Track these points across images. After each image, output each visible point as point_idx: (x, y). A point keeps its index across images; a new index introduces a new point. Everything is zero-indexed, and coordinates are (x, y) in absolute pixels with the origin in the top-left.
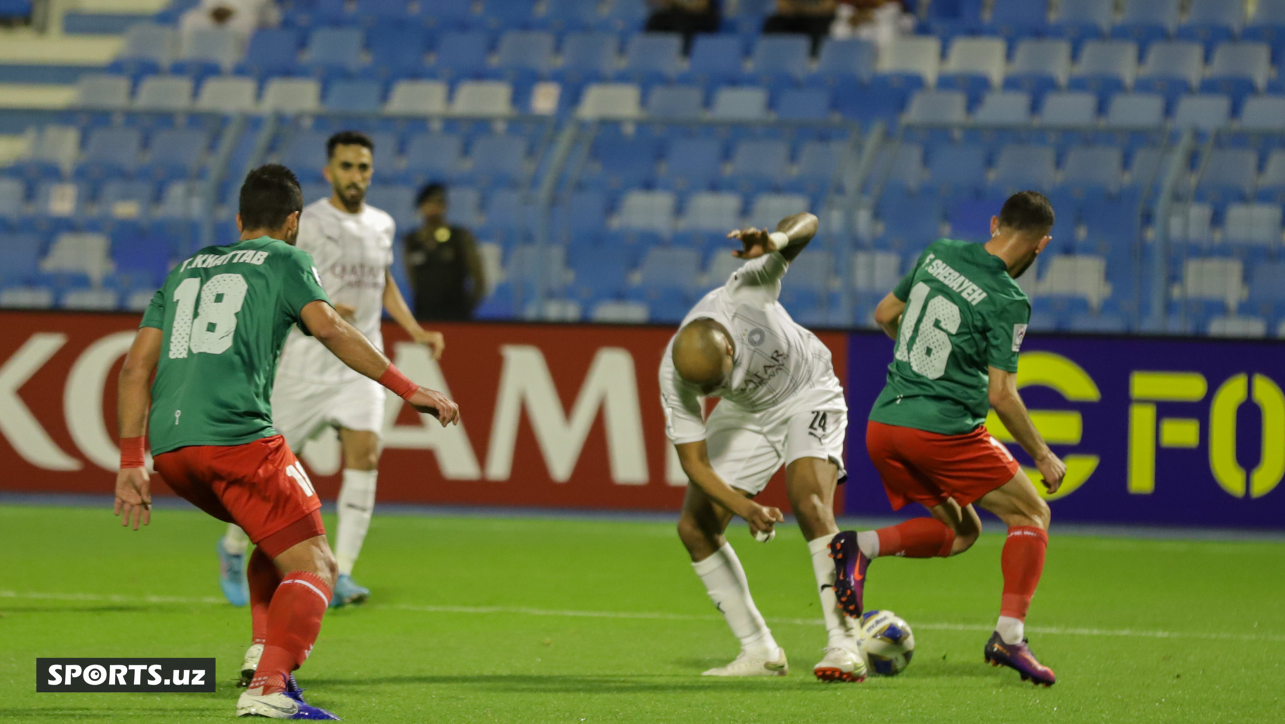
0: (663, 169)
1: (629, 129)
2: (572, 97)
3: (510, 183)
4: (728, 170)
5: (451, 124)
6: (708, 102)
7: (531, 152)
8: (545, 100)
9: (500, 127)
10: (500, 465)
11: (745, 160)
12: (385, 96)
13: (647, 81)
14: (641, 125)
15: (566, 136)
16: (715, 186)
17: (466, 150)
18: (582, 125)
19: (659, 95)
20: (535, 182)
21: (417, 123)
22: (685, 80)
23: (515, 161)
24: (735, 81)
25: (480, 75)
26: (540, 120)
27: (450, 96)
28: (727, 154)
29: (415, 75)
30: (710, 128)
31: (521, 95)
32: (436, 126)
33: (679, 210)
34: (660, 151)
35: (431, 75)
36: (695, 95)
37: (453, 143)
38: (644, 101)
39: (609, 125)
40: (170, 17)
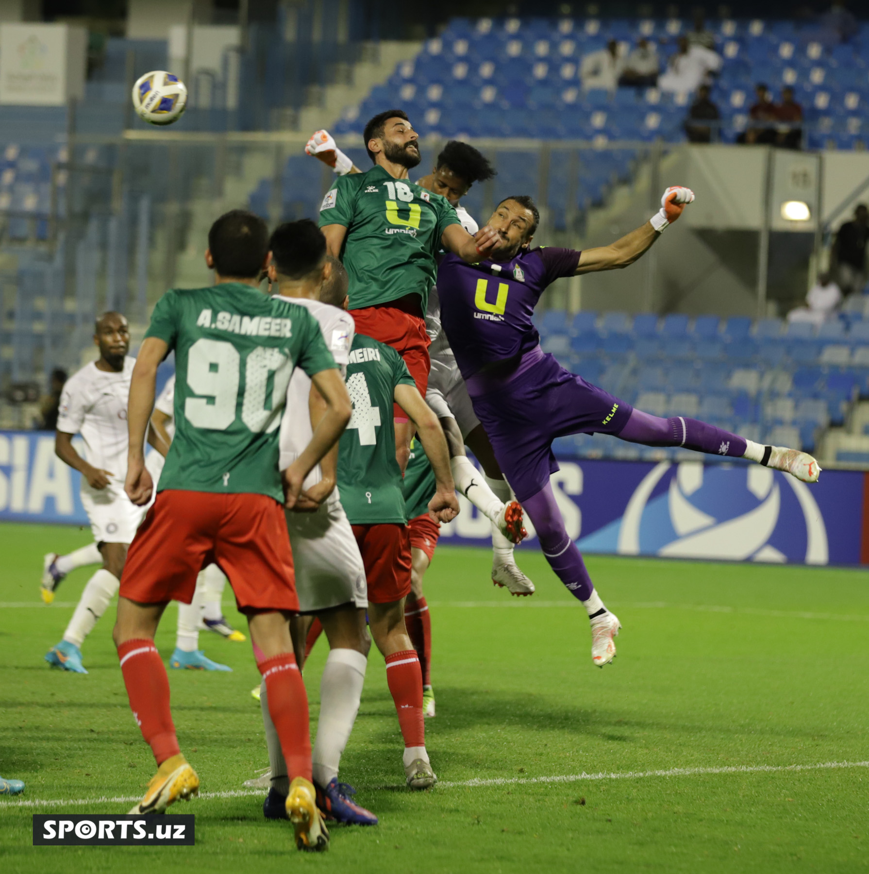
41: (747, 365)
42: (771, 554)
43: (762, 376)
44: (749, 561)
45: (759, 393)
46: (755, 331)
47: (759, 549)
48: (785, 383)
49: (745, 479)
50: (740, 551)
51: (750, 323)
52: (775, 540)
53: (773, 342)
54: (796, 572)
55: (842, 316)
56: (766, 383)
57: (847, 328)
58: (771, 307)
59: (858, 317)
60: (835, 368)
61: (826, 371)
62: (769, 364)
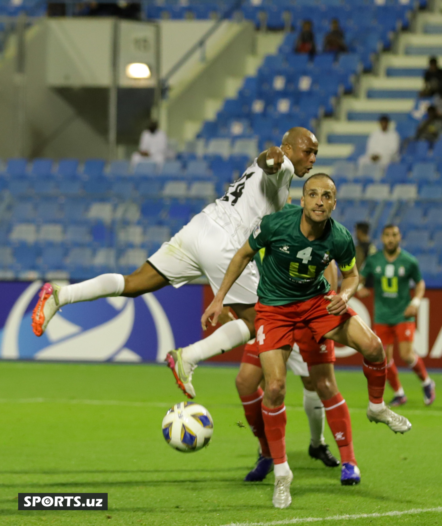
40: (353, 159)
41: (103, 200)
42: (128, 355)
43: (115, 208)
44: (110, 361)
45: (113, 222)
46: (108, 171)
47: (118, 352)
48: (134, 213)
50: (102, 354)
51: (103, 164)
52: (130, 344)
53: (123, 179)
54: (149, 369)
55: (179, 157)
56: (119, 214)
57: (184, 166)
58: (121, 151)
59: (193, 157)
60: (175, 200)
61: (168, 203)
62: (121, 198)
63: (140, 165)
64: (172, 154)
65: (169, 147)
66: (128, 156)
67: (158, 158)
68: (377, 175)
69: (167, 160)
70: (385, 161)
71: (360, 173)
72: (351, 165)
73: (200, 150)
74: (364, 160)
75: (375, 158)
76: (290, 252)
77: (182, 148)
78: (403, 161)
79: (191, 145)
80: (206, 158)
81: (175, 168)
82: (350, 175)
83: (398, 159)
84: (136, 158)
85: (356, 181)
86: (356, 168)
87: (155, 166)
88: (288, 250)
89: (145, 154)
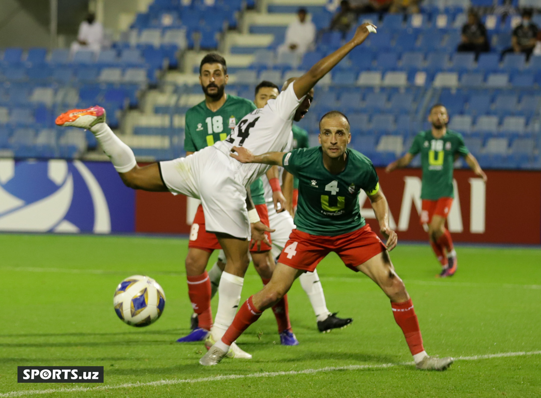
0: (467, 107)
1: (454, 92)
2: (431, 78)
3: (406, 112)
4: (493, 107)
5: (383, 89)
6: (485, 79)
7: (415, 100)
8: (420, 79)
9: (402, 91)
10: (404, 224)
11: (499, 103)
12: (357, 77)
13: (461, 72)
14: (459, 89)
15: (429, 94)
16: (488, 113)
17: (389, 99)
18: (435, 90)
19: (465, 78)
20: (417, 112)
21: (369, 89)
22: (476, 71)
23: (409, 103)
24: (496, 71)
25: (394, 69)
26: (419, 88)
27: (383, 78)
28: (493, 100)
29: (369, 69)
30: (486, 91)
31: (411, 77)
32: (377, 91)
33: (474, 123)
34: (466, 100)
35: (375, 69)
36: (480, 78)
37: (384, 97)
38: (459, 79)
39: (446, 90)
40: (272, 47)
41: (45, 85)
42: (68, 227)
43: (56, 92)
44: (51, 232)
45: (54, 106)
46: (50, 58)
47: (58, 223)
48: (73, 97)
49: (45, 171)
50: (44, 225)
51: (45, 52)
52: (69, 217)
53: (63, 66)
54: (87, 239)
55: (114, 46)
56: (59, 98)
57: (119, 54)
58: (61, 40)
59: (127, 46)
60: (110, 85)
61: (104, 87)
62: (61, 83)
63: (78, 53)
64: (108, 43)
65: (105, 36)
66: (68, 45)
67: (95, 47)
68: (295, 62)
69: (104, 48)
70: (302, 50)
71: (279, 61)
72: (271, 54)
73: (134, 39)
74: (283, 49)
75: (293, 47)
76: (318, 187)
77: (117, 38)
78: (318, 49)
79: (125, 35)
80: (139, 46)
81: (110, 56)
82: (270, 62)
83: (313, 48)
84: (75, 47)
85: (275, 68)
86: (276, 56)
87: (92, 54)
88: (316, 185)
89: (83, 43)
